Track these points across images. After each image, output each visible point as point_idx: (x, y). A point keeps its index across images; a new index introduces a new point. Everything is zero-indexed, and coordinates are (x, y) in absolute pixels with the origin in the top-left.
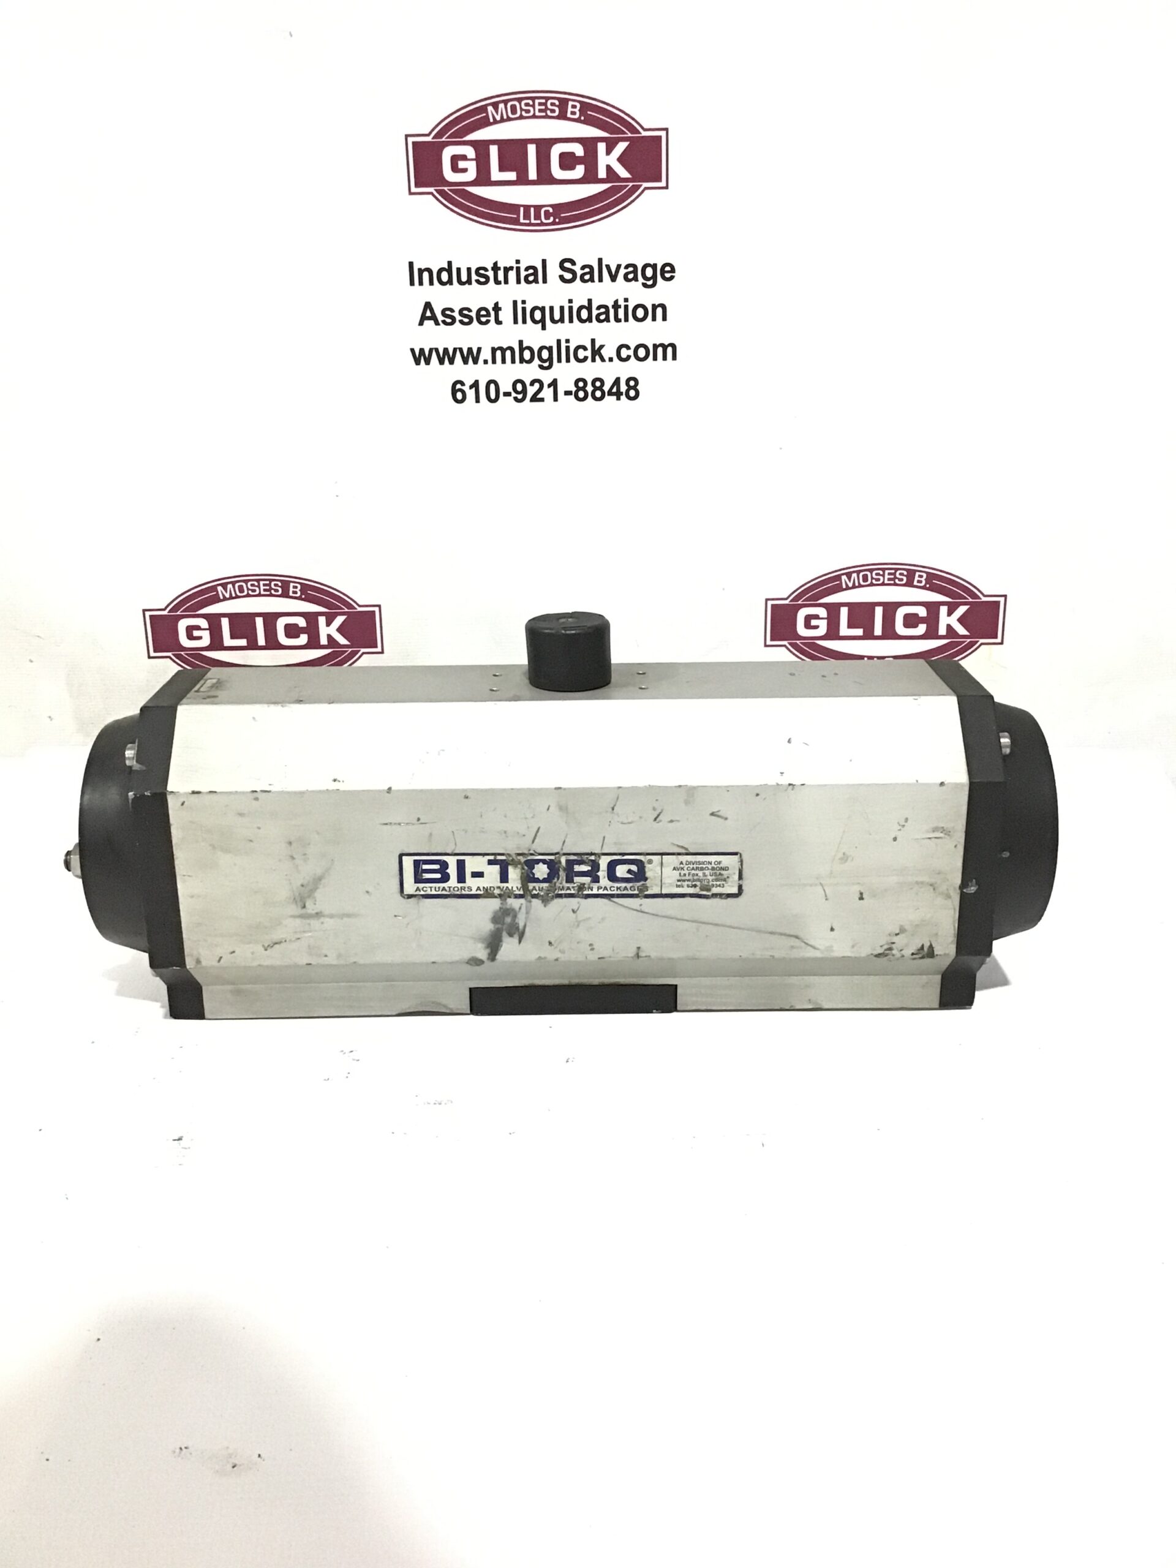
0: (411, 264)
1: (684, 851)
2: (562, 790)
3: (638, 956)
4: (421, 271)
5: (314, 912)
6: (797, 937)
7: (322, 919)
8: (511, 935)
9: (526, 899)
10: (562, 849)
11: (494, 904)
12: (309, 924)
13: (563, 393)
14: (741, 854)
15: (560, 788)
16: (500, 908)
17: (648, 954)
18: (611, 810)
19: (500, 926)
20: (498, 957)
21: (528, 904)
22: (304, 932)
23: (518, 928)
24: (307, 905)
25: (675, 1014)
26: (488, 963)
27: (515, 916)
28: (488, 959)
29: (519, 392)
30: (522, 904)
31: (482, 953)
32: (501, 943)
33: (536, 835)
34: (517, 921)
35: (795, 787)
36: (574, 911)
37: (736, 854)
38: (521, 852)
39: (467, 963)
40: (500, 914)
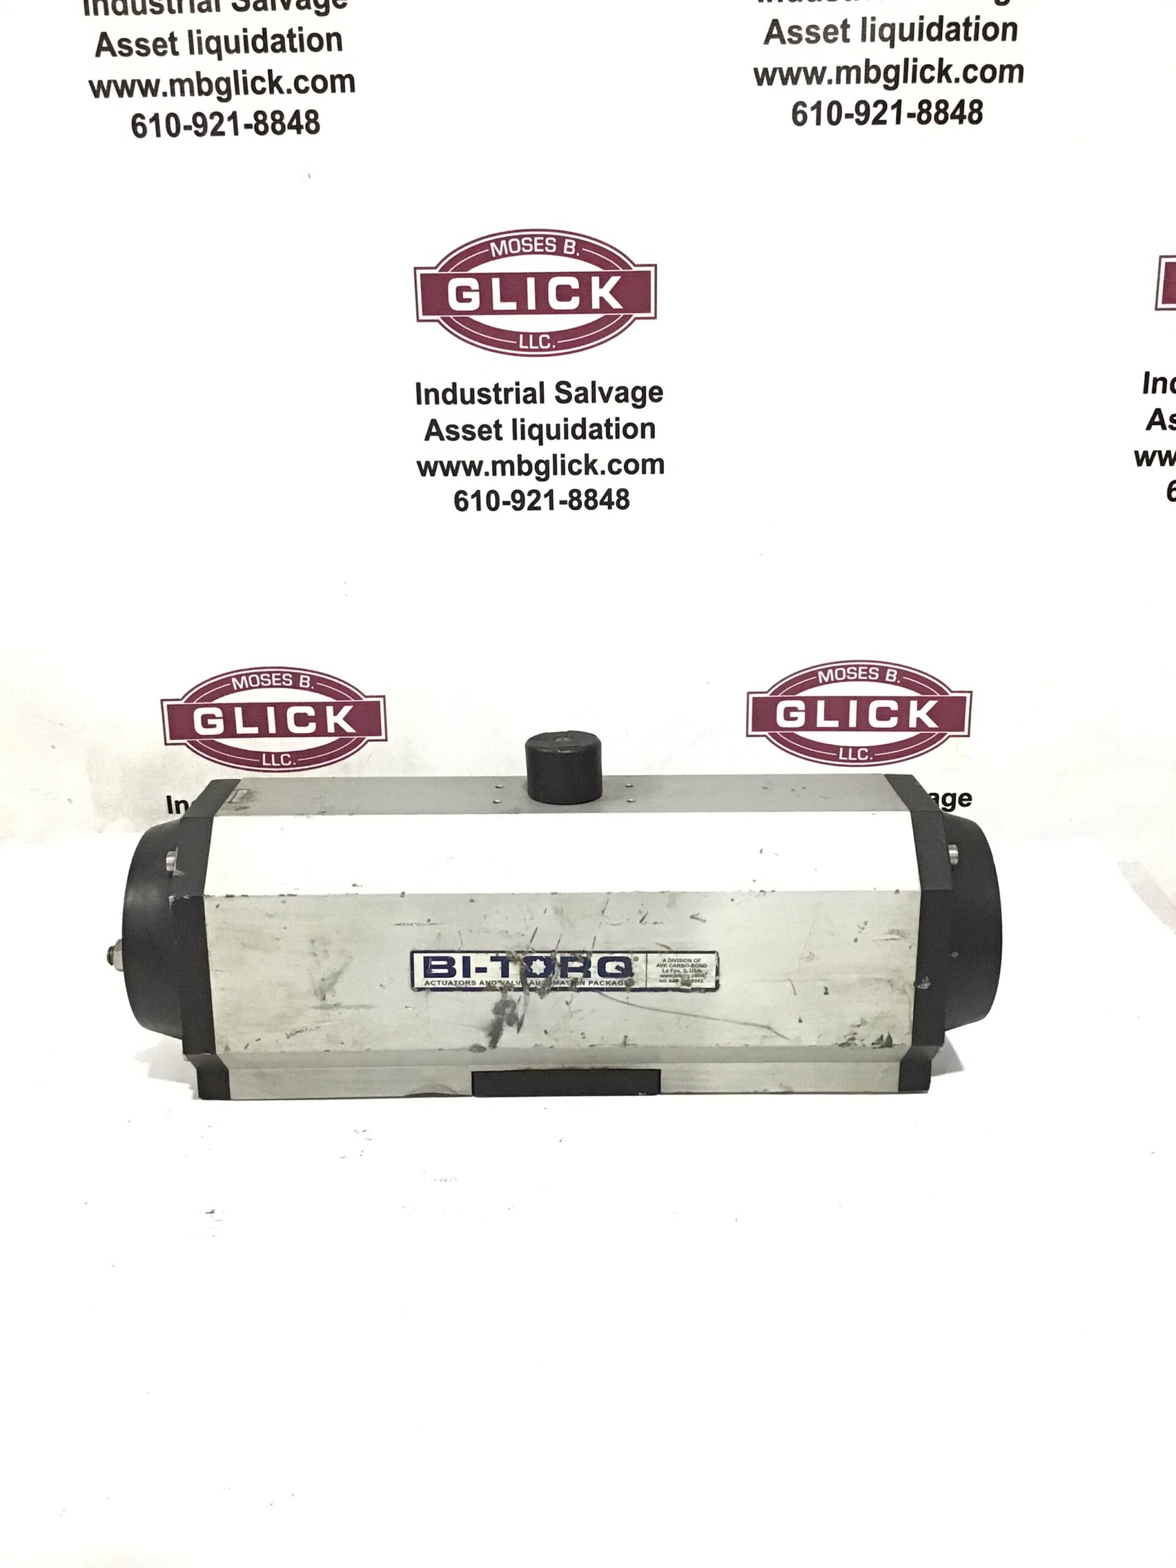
0: (418, 385)
1: (666, 950)
2: (558, 895)
3: (625, 1044)
4: (427, 391)
5: (334, 1003)
6: (769, 1028)
7: (341, 1010)
8: (510, 1024)
9: (524, 992)
10: (557, 947)
11: (496, 996)
12: (328, 1015)
13: (559, 503)
14: (718, 953)
15: (556, 893)
16: (501, 1000)
17: (634, 1043)
18: (601, 912)
19: (501, 1016)
20: (498, 1044)
21: (527, 997)
22: (324, 1021)
23: (517, 1018)
24: (326, 997)
25: (658, 1096)
26: (489, 1050)
27: (514, 1007)
28: (490, 1046)
29: (518, 501)
30: (520, 997)
31: (485, 1042)
32: (501, 1032)
33: (534, 935)
34: (516, 1012)
35: (766, 893)
36: (567, 1003)
37: (713, 952)
38: (520, 950)
39: (470, 1050)
40: (501, 1005)
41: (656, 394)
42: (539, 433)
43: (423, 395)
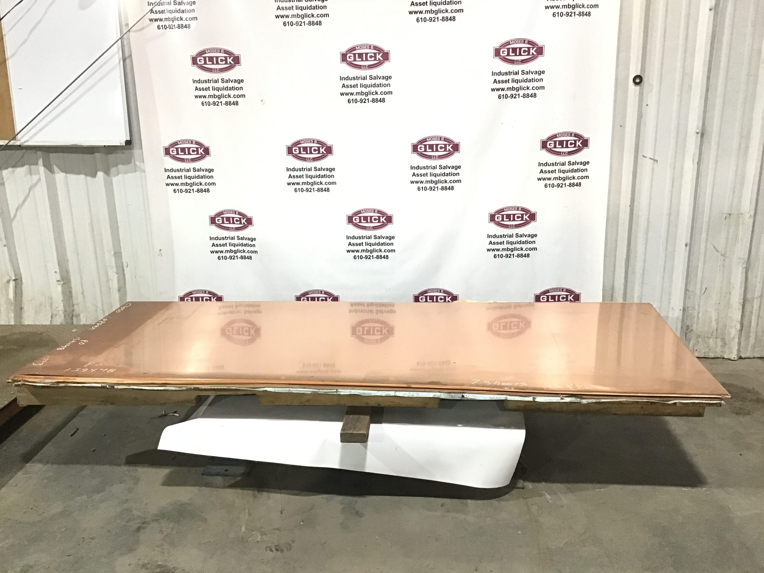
41: (390, 77)
42: (366, 86)
43: (341, 79)
